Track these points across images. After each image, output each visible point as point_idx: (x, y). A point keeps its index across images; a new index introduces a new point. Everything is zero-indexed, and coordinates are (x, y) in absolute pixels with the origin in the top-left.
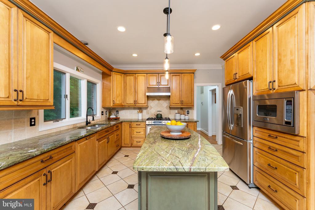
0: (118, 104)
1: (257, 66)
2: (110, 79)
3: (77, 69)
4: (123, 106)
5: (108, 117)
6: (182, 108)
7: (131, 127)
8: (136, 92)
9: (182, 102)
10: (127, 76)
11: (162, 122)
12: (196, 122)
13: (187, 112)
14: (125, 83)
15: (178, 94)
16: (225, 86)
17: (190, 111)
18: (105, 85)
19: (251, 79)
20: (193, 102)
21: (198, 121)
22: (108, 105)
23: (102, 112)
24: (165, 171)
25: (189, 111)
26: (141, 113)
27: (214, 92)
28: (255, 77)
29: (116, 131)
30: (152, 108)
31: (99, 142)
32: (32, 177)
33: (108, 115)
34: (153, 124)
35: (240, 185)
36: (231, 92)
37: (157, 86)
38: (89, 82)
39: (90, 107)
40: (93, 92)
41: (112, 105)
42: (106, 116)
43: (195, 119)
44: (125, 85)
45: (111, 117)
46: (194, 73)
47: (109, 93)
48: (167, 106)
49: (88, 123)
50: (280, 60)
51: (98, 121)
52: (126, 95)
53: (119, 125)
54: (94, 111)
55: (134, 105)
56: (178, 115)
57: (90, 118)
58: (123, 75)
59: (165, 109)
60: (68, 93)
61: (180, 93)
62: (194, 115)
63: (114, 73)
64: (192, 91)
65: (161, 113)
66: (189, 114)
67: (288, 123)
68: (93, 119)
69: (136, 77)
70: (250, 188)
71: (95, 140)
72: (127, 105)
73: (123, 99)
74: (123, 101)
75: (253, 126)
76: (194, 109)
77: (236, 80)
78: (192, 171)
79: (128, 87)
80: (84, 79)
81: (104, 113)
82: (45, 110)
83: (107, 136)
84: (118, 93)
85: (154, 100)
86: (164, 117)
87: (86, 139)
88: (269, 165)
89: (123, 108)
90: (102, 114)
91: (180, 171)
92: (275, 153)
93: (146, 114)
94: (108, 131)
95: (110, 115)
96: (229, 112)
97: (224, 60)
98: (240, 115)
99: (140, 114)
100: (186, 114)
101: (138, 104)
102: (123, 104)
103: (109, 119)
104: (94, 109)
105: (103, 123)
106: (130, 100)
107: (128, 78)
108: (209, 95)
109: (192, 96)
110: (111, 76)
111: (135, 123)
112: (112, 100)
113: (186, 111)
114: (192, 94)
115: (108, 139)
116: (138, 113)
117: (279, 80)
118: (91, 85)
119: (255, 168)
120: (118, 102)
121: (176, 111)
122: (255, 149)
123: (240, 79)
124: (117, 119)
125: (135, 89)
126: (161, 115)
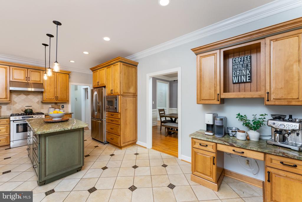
1: (107, 81)
6: (56, 103)
9: (57, 98)
11: (34, 117)
12: (71, 114)
13: (62, 107)
15: (52, 90)
16: (93, 88)
17: (65, 105)
19: (105, 87)
20: (68, 98)
21: (73, 113)
24: (58, 131)
25: (63, 106)
27: (86, 90)
28: (106, 86)
34: (21, 119)
35: (100, 145)
36: (96, 93)
37: (26, 81)
43: (70, 111)
46: (69, 74)
48: (39, 101)
50: (114, 81)
61: (54, 90)
62: (69, 108)
64: (66, 89)
65: (30, 108)
67: (116, 108)
70: (104, 144)
75: (106, 111)
76: (68, 104)
77: (99, 86)
78: (72, 129)
85: (20, 94)
86: (34, 111)
88: (111, 128)
91: (66, 130)
92: (113, 122)
96: (94, 105)
97: (93, 71)
98: (100, 106)
100: (61, 108)
108: (83, 92)
109: (66, 93)
113: (61, 105)
114: (66, 91)
117: (114, 90)
119: (107, 133)
121: (50, 106)
122: (107, 123)
123: (100, 86)
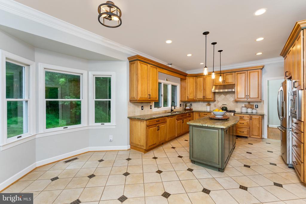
0: (191, 99)
2: (186, 82)
3: (167, 80)
4: (195, 100)
5: (184, 108)
7: (200, 116)
8: (204, 90)
10: (198, 78)
14: (196, 83)
18: (182, 85)
22: (183, 100)
23: (181, 104)
26: (209, 105)
29: (189, 117)
30: (219, 102)
31: (177, 121)
32: (154, 126)
33: (184, 107)
38: (172, 86)
39: (173, 101)
40: (175, 91)
41: (186, 100)
42: (183, 107)
44: (196, 84)
45: (186, 108)
47: (185, 91)
49: (172, 110)
51: (178, 110)
52: (197, 92)
53: (191, 114)
54: (175, 104)
55: (202, 100)
56: (244, 108)
57: (173, 107)
58: (195, 77)
59: (232, 103)
60: (163, 94)
63: (188, 77)
66: (258, 108)
68: (175, 108)
69: (205, 78)
71: (176, 119)
72: (197, 100)
73: (195, 95)
74: (195, 96)
79: (198, 86)
80: (170, 84)
81: (182, 105)
82: (155, 102)
83: (183, 119)
84: (191, 91)
87: (171, 117)
89: (195, 101)
90: (181, 106)
93: (213, 107)
94: (183, 116)
95: (186, 107)
99: (208, 107)
101: (206, 98)
102: (195, 99)
103: (185, 110)
104: (175, 102)
105: (181, 111)
106: (200, 96)
107: (199, 79)
110: (186, 79)
111: (203, 113)
112: (186, 96)
115: (183, 120)
116: (207, 105)
118: (174, 87)
120: (191, 97)
124: (190, 110)
125: (204, 87)
126: (226, 108)
